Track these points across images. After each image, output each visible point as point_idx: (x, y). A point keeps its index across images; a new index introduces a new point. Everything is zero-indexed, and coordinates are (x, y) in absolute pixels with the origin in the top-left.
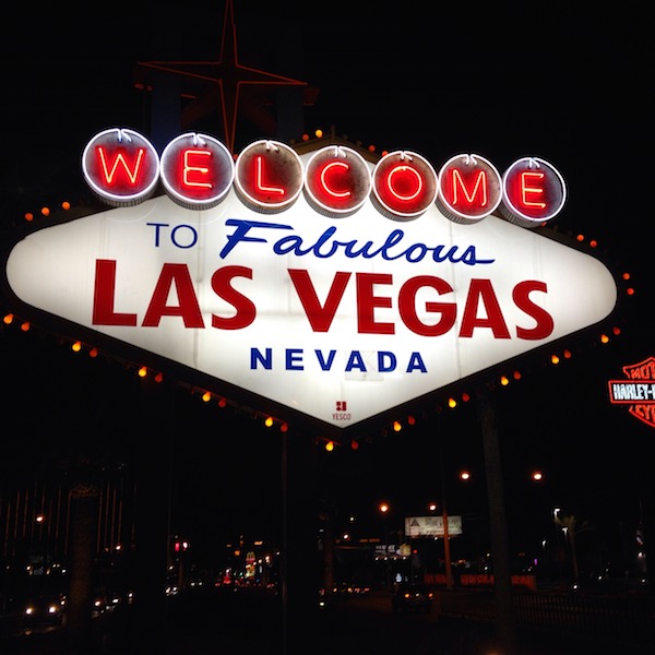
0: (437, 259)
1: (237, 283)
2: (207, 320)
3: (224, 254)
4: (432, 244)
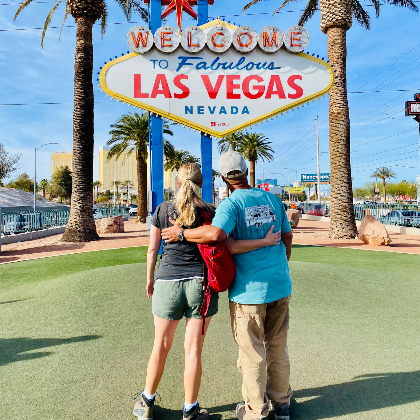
0: (258, 68)
1: (183, 81)
2: (173, 95)
3: (178, 70)
4: (256, 62)
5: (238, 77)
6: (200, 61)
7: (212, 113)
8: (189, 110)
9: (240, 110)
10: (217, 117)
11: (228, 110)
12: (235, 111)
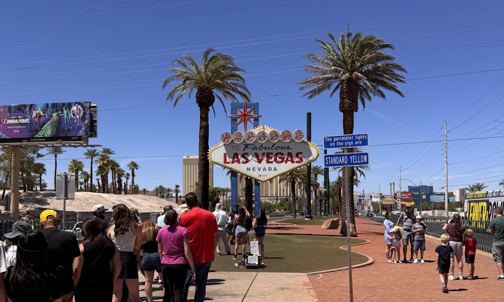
0: (281, 149)
1: (246, 156)
2: (241, 162)
3: (244, 151)
4: (281, 146)
5: (272, 153)
6: (254, 146)
7: (259, 170)
8: (249, 169)
9: (273, 169)
10: (262, 172)
11: (267, 169)
12: (270, 169)
